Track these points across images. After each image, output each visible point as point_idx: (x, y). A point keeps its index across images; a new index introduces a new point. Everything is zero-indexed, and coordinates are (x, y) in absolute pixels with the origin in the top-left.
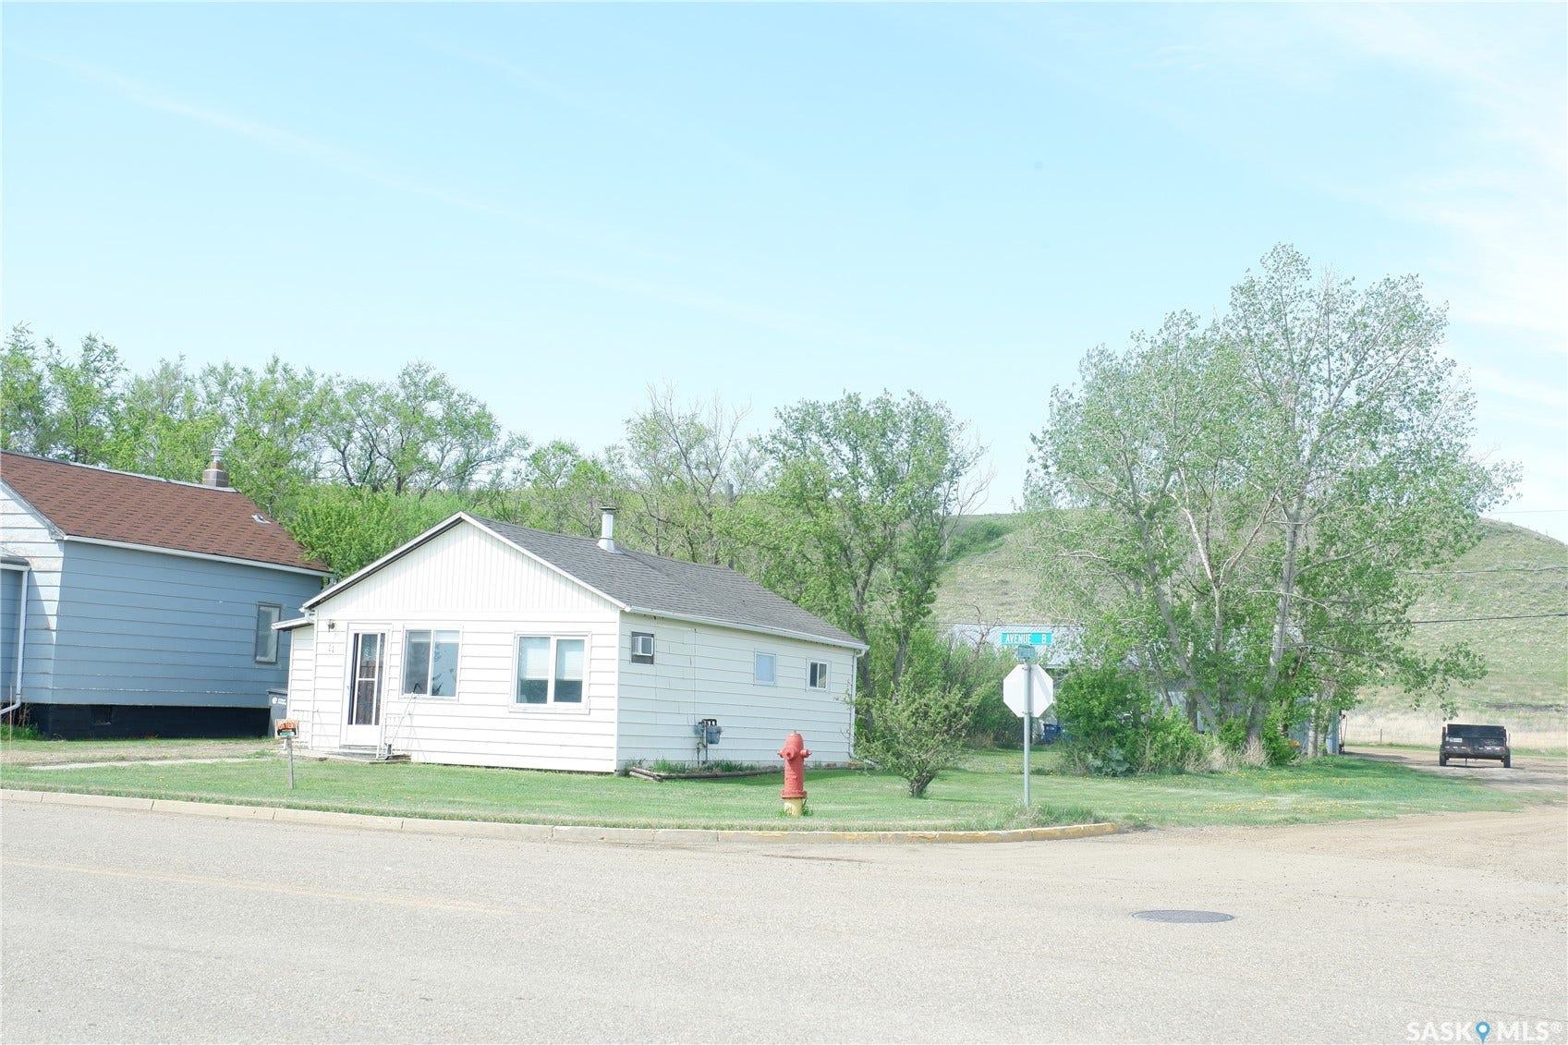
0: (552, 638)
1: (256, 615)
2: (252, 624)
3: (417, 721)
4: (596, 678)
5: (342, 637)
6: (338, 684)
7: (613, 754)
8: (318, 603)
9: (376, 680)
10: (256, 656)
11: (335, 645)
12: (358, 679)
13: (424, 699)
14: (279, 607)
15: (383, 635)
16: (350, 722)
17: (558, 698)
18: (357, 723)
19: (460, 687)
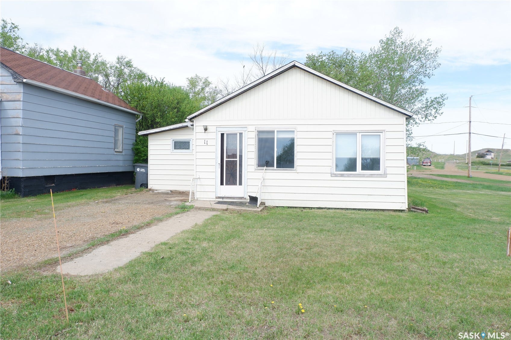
0: (358, 134)
1: (114, 130)
2: (113, 134)
3: (268, 183)
4: (388, 156)
5: (213, 136)
6: (213, 162)
7: (405, 200)
8: (196, 117)
9: (238, 159)
10: (115, 149)
11: (208, 140)
12: (225, 159)
13: (273, 170)
14: (122, 127)
15: (241, 134)
16: (222, 184)
17: (364, 168)
18: (226, 184)
19: (297, 162)
